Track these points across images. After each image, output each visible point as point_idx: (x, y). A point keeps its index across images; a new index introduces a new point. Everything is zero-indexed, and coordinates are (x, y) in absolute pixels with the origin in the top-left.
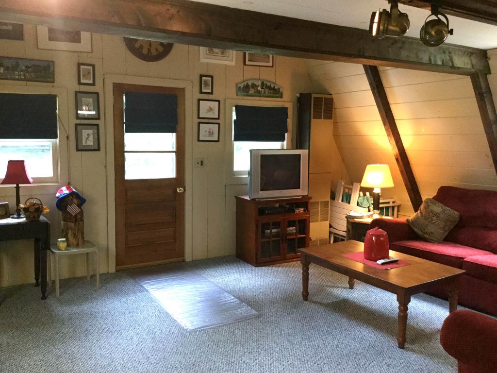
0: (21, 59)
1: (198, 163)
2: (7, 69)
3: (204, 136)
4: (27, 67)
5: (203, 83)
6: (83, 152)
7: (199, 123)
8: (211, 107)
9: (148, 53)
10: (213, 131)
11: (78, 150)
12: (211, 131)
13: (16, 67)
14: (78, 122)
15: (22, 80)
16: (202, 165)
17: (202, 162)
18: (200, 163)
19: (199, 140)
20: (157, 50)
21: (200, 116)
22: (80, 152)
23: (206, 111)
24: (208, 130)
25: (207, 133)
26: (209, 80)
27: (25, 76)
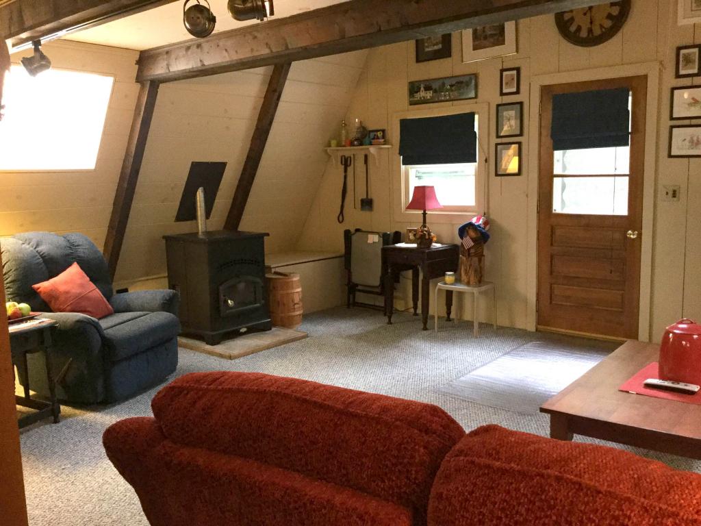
0: (445, 78)
1: (667, 193)
2: (435, 91)
3: (678, 148)
4: (451, 86)
5: (681, 59)
6: (502, 177)
7: (672, 127)
8: (696, 97)
9: (588, 35)
10: (698, 138)
11: (497, 175)
12: (695, 139)
13: (442, 88)
14: (499, 141)
15: (447, 101)
16: (674, 196)
17: (674, 192)
18: (671, 193)
19: (670, 156)
20: (601, 26)
21: (674, 116)
22: (499, 178)
23: (687, 106)
24: (688, 138)
25: (687, 143)
26: (694, 53)
27: (449, 96)
